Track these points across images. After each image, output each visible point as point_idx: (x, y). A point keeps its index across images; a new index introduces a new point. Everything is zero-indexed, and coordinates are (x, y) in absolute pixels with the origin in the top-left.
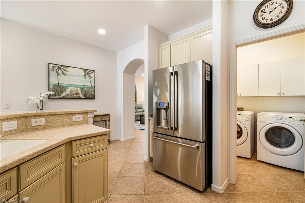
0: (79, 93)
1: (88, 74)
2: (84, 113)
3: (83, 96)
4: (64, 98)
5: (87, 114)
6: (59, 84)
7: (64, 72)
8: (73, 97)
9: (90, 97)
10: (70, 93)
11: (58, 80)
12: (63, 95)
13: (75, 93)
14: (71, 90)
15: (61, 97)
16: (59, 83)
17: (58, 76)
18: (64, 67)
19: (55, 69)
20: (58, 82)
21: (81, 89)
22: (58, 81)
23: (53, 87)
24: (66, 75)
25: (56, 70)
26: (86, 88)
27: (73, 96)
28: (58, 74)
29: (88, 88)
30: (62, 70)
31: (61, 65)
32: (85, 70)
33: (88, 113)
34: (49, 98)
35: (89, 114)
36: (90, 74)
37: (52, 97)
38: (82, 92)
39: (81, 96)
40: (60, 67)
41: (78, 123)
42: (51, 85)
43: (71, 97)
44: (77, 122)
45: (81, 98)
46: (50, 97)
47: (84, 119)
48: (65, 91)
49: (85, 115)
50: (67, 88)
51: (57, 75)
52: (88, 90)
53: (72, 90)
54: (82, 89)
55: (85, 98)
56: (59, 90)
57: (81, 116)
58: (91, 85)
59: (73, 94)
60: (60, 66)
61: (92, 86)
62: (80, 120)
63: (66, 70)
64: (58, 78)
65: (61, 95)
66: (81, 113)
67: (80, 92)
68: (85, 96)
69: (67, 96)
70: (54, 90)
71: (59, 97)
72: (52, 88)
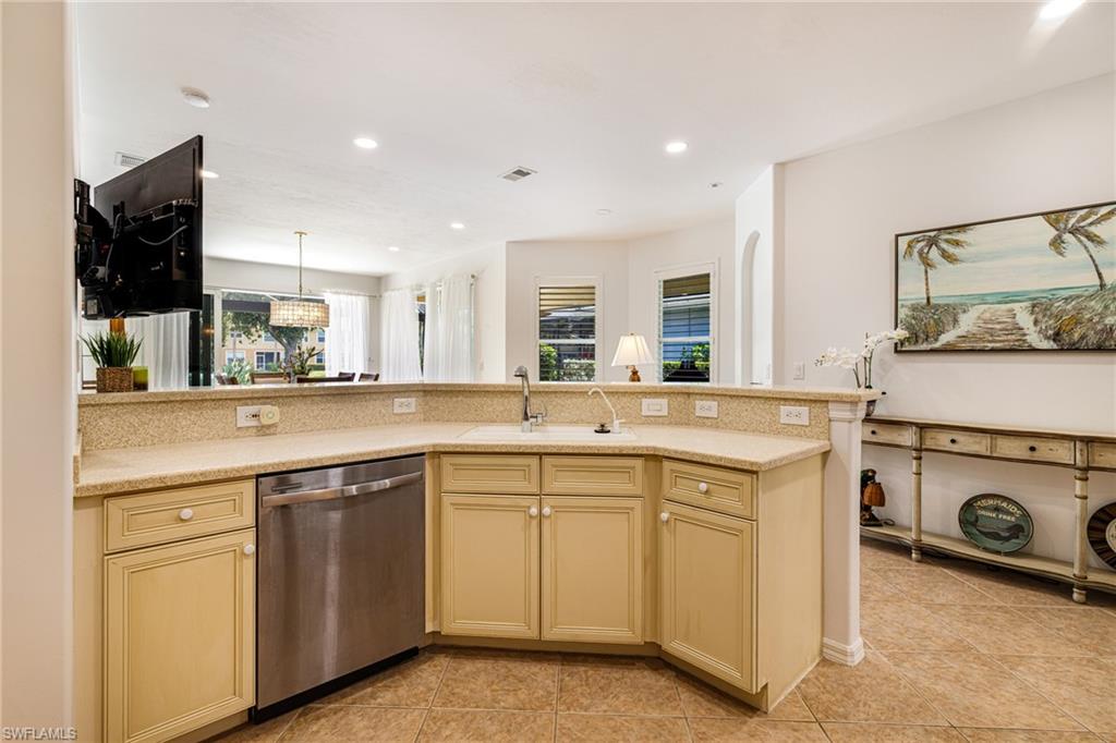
0: (1021, 325)
1: (1074, 231)
2: (815, 401)
3: (1048, 338)
4: (949, 350)
5: (824, 405)
6: (932, 301)
7: (951, 249)
8: (990, 345)
9: (1093, 339)
10: (974, 330)
11: (927, 284)
12: (945, 339)
13: (998, 327)
14: (979, 318)
15: (937, 345)
16: (931, 295)
17: (926, 272)
18: (950, 233)
19: (916, 250)
20: (928, 294)
21: (1034, 306)
22: (927, 289)
23: (910, 314)
24: (956, 260)
25: (921, 253)
26: (1066, 299)
27: (990, 342)
28: (927, 264)
29: (1078, 297)
30: (944, 245)
31: (939, 230)
32: (1054, 217)
33: (827, 401)
34: (896, 351)
35: (830, 406)
36: (1093, 229)
37: (904, 349)
38: (1036, 322)
39: (1034, 339)
40: (932, 238)
41: (795, 432)
42: (903, 306)
43: (979, 345)
44: (790, 428)
45: (1033, 350)
46: (899, 349)
47: (813, 423)
48: (956, 321)
49: (817, 409)
50: (964, 312)
51: (923, 267)
52: (1080, 310)
53: (987, 315)
54: (1038, 306)
55: (1055, 347)
56: (932, 322)
57: (804, 410)
58: (1098, 282)
59: (991, 332)
60: (932, 234)
61: (1102, 286)
62: (800, 423)
63: (957, 243)
64: (927, 279)
65: (936, 340)
66: (805, 400)
67: (1025, 320)
68: (1056, 337)
69: (964, 342)
70: (913, 322)
71: (929, 347)
72: (907, 316)
